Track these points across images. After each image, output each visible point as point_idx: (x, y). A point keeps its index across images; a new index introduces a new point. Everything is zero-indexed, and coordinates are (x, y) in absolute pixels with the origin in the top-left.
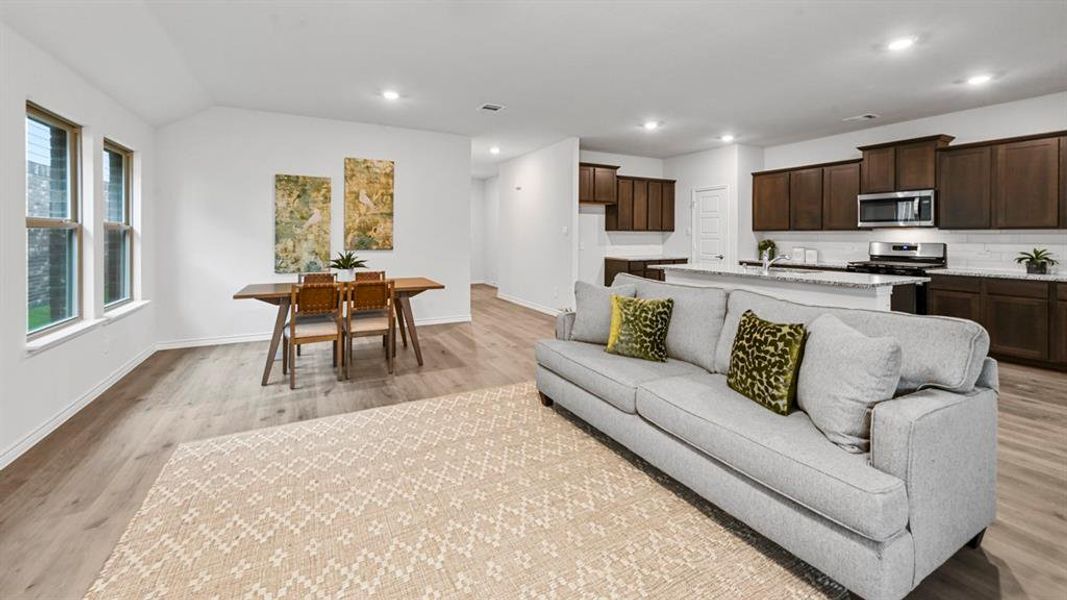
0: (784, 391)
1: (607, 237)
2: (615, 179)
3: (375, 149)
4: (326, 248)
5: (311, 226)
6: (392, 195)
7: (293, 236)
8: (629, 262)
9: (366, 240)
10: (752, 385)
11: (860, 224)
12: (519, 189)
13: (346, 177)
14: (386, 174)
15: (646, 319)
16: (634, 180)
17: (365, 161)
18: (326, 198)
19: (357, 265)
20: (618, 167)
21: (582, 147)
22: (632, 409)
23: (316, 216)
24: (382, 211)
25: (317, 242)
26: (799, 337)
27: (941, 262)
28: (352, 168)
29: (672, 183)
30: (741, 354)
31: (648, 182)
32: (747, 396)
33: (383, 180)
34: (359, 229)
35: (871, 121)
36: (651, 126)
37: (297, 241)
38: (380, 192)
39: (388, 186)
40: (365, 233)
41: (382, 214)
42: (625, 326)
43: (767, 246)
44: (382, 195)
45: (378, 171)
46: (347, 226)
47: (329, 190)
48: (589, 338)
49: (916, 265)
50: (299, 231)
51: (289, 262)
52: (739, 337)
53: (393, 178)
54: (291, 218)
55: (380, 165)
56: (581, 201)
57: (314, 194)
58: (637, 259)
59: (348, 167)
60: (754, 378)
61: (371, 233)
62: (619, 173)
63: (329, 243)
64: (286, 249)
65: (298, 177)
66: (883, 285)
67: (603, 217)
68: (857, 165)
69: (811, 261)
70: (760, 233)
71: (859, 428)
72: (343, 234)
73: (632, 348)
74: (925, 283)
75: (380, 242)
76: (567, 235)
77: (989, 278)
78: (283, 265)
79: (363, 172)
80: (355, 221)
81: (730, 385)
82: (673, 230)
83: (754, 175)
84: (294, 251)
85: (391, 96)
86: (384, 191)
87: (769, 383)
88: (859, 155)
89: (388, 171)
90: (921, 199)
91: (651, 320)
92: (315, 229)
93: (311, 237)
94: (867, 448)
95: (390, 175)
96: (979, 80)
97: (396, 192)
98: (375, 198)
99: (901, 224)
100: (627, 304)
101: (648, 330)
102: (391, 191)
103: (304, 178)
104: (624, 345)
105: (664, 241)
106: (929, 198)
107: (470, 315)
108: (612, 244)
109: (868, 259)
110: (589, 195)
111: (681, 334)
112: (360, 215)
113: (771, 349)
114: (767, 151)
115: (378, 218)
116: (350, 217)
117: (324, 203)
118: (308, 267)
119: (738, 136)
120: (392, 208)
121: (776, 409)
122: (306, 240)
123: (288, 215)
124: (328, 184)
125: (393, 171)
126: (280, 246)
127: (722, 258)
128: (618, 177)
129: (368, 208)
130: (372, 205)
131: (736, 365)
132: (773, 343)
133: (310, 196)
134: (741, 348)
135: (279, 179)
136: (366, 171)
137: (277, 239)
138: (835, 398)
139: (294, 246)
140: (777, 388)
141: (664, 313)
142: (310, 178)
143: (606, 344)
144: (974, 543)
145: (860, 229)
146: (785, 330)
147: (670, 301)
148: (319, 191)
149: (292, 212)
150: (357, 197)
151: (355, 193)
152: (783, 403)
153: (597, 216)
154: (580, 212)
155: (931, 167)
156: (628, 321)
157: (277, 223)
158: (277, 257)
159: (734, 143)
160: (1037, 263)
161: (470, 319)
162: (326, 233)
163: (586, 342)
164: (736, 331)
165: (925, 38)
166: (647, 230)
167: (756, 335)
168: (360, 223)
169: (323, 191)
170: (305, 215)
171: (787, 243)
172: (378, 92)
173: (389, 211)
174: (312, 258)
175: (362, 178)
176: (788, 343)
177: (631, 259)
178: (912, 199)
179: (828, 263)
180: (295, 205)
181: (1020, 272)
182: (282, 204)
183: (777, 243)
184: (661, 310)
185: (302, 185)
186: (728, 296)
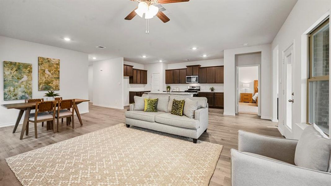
0: (182, 112)
1: (130, 86)
2: (132, 69)
3: (52, 54)
4: (30, 90)
5: (22, 82)
6: (59, 71)
7: (14, 86)
8: (137, 92)
9: (48, 87)
10: (176, 112)
11: (187, 82)
12: (101, 71)
13: (39, 64)
14: (56, 64)
15: (153, 103)
16: (137, 70)
17: (48, 59)
18: (30, 71)
19: (55, 95)
20: (133, 66)
21: (124, 60)
22: (154, 121)
23: (25, 78)
24: (54, 77)
25: (26, 88)
26: (184, 102)
27: (199, 90)
28: (41, 61)
29: (146, 71)
30: (174, 107)
31: (141, 70)
32: (175, 114)
33: (55, 66)
34: (45, 83)
35: (188, 61)
36: (144, 57)
37: (15, 88)
38: (54, 70)
39: (57, 68)
40: (48, 84)
41: (55, 78)
42: (149, 105)
43: (169, 87)
44: (55, 71)
45: (53, 62)
46: (40, 82)
47: (31, 68)
48: (139, 109)
49: (196, 91)
50: (16, 83)
51: (11, 96)
52: (173, 104)
53: (59, 65)
54: (13, 79)
55: (54, 60)
56: (124, 75)
57: (24, 70)
58: (139, 91)
59: (40, 60)
60: (176, 111)
61: (51, 84)
62: (133, 68)
63: (31, 88)
64: (10, 91)
65: (16, 63)
66: (192, 94)
67: (129, 80)
68: (186, 70)
69: (178, 91)
70: (167, 84)
71: (193, 115)
72: (37, 85)
73: (151, 110)
74: (197, 94)
75: (54, 88)
76: (120, 85)
77: (206, 93)
78: (9, 97)
79: (47, 63)
80: (43, 80)
81: (172, 113)
82: (147, 84)
83: (166, 70)
84: (14, 92)
85: (67, 39)
86: (56, 70)
87: (179, 111)
88: (186, 67)
89: (57, 62)
90: (196, 77)
91: (154, 103)
92: (24, 83)
93: (22, 86)
94: (194, 118)
95: (58, 64)
96: (205, 56)
97: (61, 70)
98: (52, 72)
99: (192, 82)
100: (148, 100)
101: (154, 105)
102: (59, 70)
103: (19, 63)
104: (149, 109)
105: (144, 87)
106: (197, 77)
107: (88, 110)
108: (131, 87)
109: (188, 90)
110: (126, 74)
111: (160, 106)
112: (45, 78)
113: (179, 105)
114: (168, 65)
115: (53, 79)
116: (41, 79)
117: (29, 73)
118: (22, 97)
119: (163, 61)
120: (59, 76)
121: (180, 115)
122: (20, 87)
123: (11, 77)
124: (31, 66)
125: (59, 63)
126: (6, 90)
127: (159, 90)
128: (133, 69)
129: (49, 76)
130: (50, 74)
131: (173, 109)
132: (180, 104)
133: (22, 70)
134: (174, 106)
135: (5, 63)
136: (48, 62)
137: (5, 87)
138: (190, 111)
139: (14, 90)
140: (180, 112)
141: (156, 102)
142: (22, 63)
143: (144, 110)
144: (205, 131)
145: (187, 83)
146: (181, 101)
147: (158, 99)
148: (26, 68)
149: (13, 76)
150: (44, 71)
151: (43, 70)
152: (181, 114)
153: (127, 80)
154: (124, 78)
155: (198, 71)
156: (149, 104)
157: (4, 81)
158: (5, 94)
159: (162, 62)
160: (212, 89)
161: (88, 112)
162: (30, 84)
163: (138, 110)
164: (172, 103)
165: (198, 48)
166: (141, 83)
167: (177, 103)
168: (45, 81)
169: (28, 69)
170: (19, 78)
171: (173, 87)
172: (62, 38)
173: (58, 77)
174: (23, 94)
175: (46, 65)
176: (182, 104)
177: (137, 91)
178: (195, 77)
179: (181, 91)
180: (15, 74)
181: (210, 91)
182: (7, 73)
183: (170, 86)
184: (156, 101)
185: (18, 66)
186: (169, 97)
